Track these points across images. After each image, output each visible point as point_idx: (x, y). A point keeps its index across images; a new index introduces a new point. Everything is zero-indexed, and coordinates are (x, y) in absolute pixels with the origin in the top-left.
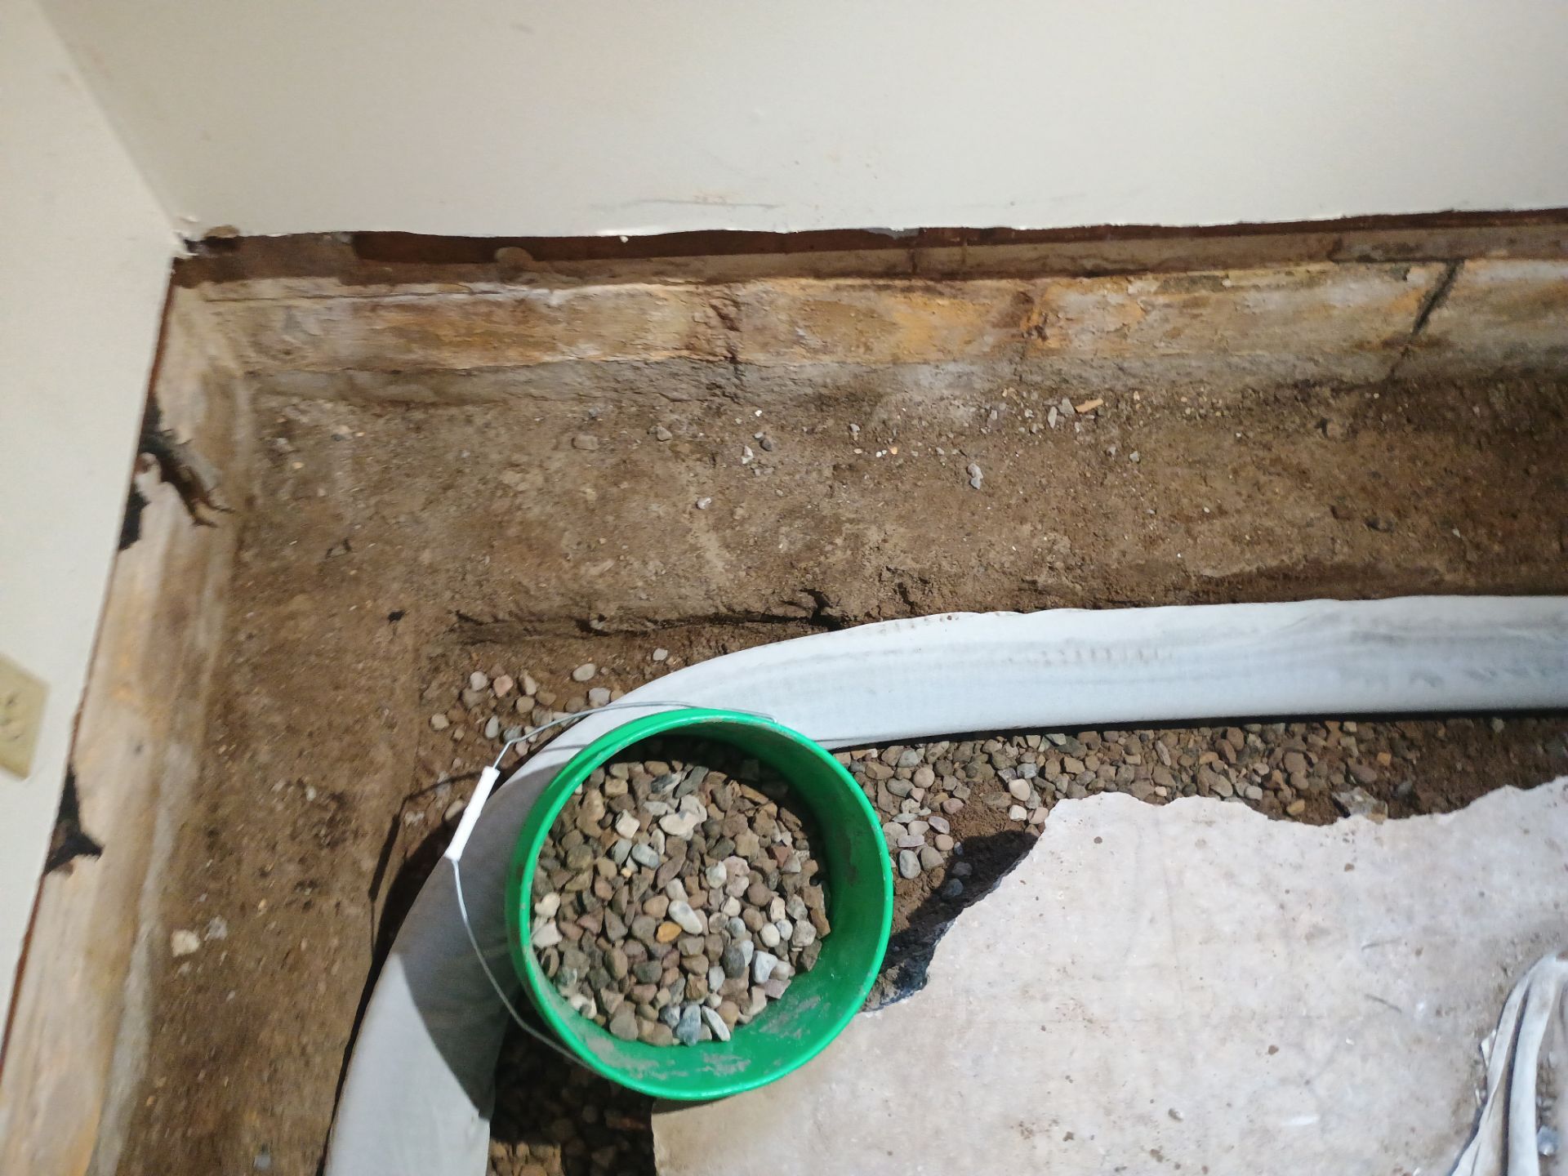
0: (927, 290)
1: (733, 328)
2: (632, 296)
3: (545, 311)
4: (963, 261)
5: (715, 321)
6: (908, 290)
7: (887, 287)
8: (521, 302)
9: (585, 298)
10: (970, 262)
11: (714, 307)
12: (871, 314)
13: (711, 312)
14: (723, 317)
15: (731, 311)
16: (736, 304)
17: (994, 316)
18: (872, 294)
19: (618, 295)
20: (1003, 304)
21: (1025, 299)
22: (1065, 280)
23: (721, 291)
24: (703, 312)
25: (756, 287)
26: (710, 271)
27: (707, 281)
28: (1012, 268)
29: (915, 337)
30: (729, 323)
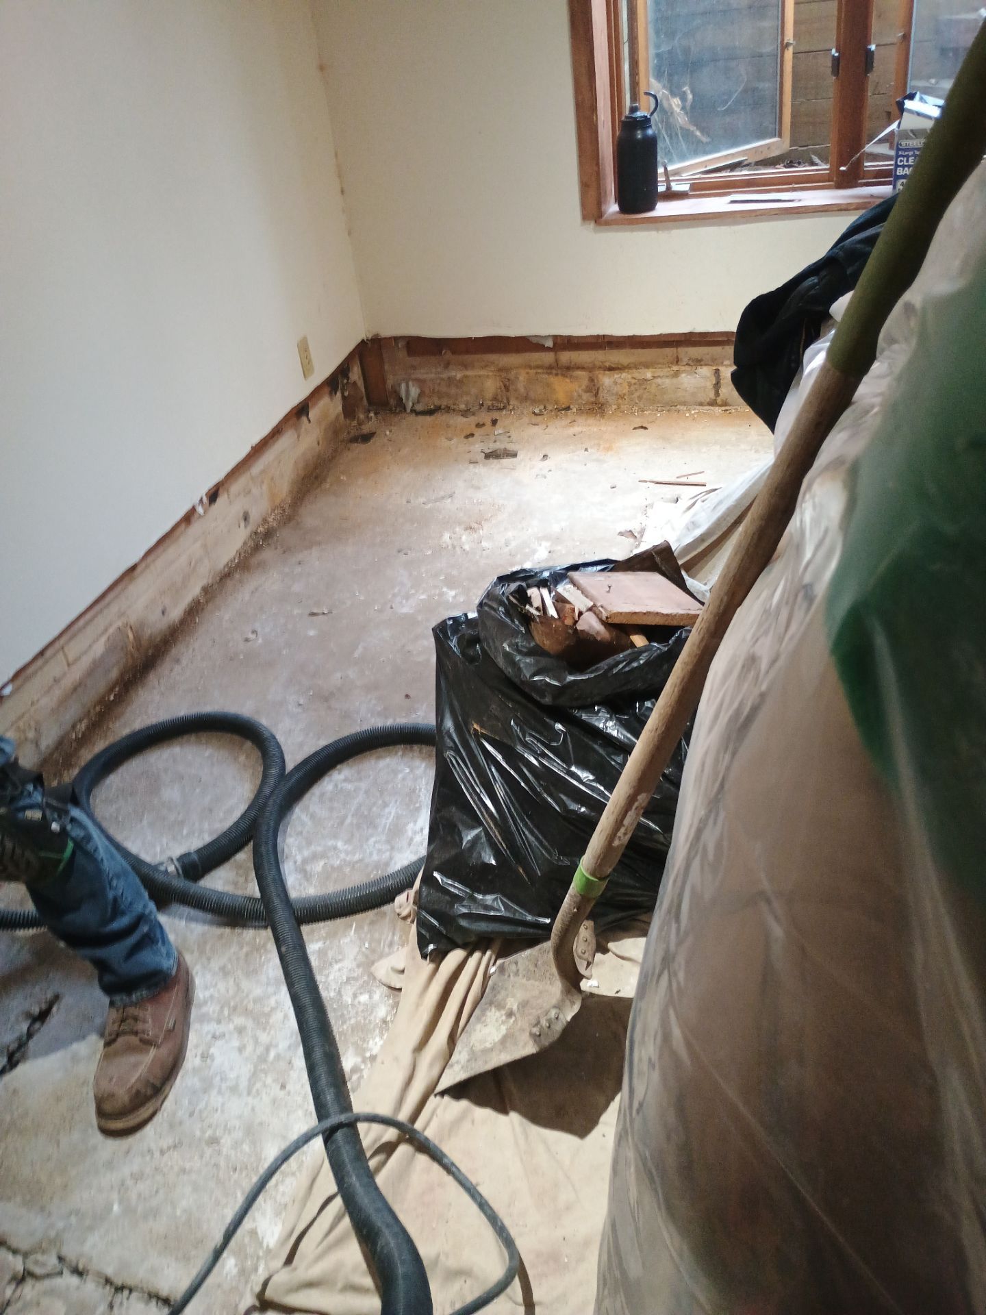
0: (563, 375)
2: (479, 376)
3: (455, 381)
4: (570, 363)
5: (503, 388)
6: (557, 375)
7: (551, 373)
8: (449, 378)
9: (466, 376)
11: (502, 382)
12: (548, 385)
13: (501, 383)
14: (505, 386)
15: (507, 383)
17: (584, 387)
18: (546, 376)
19: (475, 376)
20: (585, 382)
21: (591, 380)
22: (602, 372)
23: (504, 375)
24: (499, 384)
25: (513, 372)
26: (500, 365)
27: (500, 370)
28: (586, 366)
29: (561, 396)
30: (507, 389)
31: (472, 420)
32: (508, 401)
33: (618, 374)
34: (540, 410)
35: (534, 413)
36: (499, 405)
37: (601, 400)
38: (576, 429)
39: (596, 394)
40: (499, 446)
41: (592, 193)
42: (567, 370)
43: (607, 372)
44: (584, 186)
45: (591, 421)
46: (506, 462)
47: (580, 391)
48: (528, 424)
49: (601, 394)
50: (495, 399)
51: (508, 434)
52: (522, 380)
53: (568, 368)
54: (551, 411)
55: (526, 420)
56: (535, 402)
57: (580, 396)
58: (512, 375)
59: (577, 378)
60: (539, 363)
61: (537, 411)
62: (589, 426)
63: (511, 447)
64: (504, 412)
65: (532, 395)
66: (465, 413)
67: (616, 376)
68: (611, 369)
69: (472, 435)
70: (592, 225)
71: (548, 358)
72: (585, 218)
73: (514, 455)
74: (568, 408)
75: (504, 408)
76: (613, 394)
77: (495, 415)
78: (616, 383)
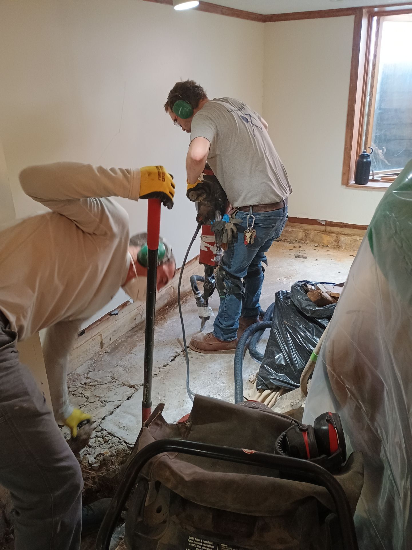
0: (327, 234)
1: (307, 237)
2: (297, 231)
3: (288, 232)
4: (330, 230)
5: (305, 236)
6: (325, 234)
7: (323, 233)
8: (286, 230)
9: (293, 230)
10: (331, 231)
12: (321, 237)
13: (305, 235)
14: (306, 235)
15: (307, 234)
16: (307, 233)
17: (334, 239)
18: (321, 234)
19: (296, 231)
20: (335, 238)
21: (337, 237)
22: (341, 235)
23: (306, 232)
24: (304, 234)
25: (309, 231)
26: (305, 228)
27: (305, 230)
28: (335, 232)
29: (325, 242)
30: (306, 236)
31: (292, 245)
32: (306, 241)
33: (347, 236)
34: (317, 245)
35: (315, 246)
36: (302, 241)
37: (340, 245)
38: (329, 253)
39: (338, 243)
40: (301, 254)
41: (346, 176)
42: (329, 233)
43: (343, 235)
44: (344, 174)
45: (335, 251)
46: (302, 259)
47: (333, 241)
48: (312, 249)
49: (340, 243)
50: (301, 239)
51: (304, 251)
52: (312, 234)
53: (329, 232)
54: (321, 246)
55: (311, 248)
56: (315, 242)
57: (332, 242)
58: (309, 232)
59: (332, 236)
60: (319, 229)
61: (316, 245)
62: (334, 252)
63: (305, 255)
64: (304, 244)
65: (315, 240)
66: (290, 243)
67: (346, 237)
68: (344, 235)
69: (292, 250)
70: (345, 186)
71: (323, 228)
72: (342, 184)
73: (306, 258)
74: (327, 246)
75: (304, 243)
76: (344, 243)
77: (300, 245)
78: (346, 240)
